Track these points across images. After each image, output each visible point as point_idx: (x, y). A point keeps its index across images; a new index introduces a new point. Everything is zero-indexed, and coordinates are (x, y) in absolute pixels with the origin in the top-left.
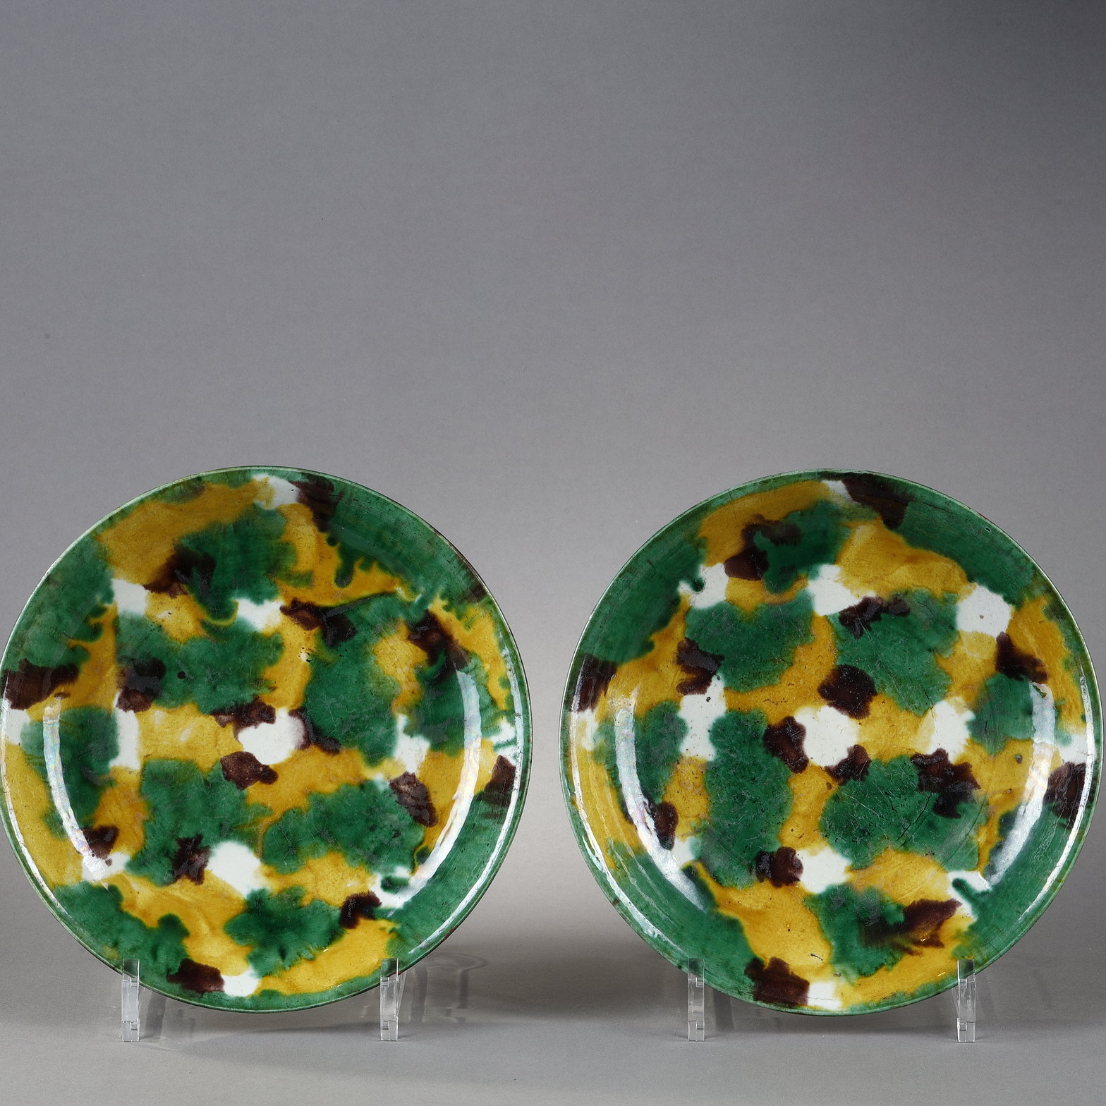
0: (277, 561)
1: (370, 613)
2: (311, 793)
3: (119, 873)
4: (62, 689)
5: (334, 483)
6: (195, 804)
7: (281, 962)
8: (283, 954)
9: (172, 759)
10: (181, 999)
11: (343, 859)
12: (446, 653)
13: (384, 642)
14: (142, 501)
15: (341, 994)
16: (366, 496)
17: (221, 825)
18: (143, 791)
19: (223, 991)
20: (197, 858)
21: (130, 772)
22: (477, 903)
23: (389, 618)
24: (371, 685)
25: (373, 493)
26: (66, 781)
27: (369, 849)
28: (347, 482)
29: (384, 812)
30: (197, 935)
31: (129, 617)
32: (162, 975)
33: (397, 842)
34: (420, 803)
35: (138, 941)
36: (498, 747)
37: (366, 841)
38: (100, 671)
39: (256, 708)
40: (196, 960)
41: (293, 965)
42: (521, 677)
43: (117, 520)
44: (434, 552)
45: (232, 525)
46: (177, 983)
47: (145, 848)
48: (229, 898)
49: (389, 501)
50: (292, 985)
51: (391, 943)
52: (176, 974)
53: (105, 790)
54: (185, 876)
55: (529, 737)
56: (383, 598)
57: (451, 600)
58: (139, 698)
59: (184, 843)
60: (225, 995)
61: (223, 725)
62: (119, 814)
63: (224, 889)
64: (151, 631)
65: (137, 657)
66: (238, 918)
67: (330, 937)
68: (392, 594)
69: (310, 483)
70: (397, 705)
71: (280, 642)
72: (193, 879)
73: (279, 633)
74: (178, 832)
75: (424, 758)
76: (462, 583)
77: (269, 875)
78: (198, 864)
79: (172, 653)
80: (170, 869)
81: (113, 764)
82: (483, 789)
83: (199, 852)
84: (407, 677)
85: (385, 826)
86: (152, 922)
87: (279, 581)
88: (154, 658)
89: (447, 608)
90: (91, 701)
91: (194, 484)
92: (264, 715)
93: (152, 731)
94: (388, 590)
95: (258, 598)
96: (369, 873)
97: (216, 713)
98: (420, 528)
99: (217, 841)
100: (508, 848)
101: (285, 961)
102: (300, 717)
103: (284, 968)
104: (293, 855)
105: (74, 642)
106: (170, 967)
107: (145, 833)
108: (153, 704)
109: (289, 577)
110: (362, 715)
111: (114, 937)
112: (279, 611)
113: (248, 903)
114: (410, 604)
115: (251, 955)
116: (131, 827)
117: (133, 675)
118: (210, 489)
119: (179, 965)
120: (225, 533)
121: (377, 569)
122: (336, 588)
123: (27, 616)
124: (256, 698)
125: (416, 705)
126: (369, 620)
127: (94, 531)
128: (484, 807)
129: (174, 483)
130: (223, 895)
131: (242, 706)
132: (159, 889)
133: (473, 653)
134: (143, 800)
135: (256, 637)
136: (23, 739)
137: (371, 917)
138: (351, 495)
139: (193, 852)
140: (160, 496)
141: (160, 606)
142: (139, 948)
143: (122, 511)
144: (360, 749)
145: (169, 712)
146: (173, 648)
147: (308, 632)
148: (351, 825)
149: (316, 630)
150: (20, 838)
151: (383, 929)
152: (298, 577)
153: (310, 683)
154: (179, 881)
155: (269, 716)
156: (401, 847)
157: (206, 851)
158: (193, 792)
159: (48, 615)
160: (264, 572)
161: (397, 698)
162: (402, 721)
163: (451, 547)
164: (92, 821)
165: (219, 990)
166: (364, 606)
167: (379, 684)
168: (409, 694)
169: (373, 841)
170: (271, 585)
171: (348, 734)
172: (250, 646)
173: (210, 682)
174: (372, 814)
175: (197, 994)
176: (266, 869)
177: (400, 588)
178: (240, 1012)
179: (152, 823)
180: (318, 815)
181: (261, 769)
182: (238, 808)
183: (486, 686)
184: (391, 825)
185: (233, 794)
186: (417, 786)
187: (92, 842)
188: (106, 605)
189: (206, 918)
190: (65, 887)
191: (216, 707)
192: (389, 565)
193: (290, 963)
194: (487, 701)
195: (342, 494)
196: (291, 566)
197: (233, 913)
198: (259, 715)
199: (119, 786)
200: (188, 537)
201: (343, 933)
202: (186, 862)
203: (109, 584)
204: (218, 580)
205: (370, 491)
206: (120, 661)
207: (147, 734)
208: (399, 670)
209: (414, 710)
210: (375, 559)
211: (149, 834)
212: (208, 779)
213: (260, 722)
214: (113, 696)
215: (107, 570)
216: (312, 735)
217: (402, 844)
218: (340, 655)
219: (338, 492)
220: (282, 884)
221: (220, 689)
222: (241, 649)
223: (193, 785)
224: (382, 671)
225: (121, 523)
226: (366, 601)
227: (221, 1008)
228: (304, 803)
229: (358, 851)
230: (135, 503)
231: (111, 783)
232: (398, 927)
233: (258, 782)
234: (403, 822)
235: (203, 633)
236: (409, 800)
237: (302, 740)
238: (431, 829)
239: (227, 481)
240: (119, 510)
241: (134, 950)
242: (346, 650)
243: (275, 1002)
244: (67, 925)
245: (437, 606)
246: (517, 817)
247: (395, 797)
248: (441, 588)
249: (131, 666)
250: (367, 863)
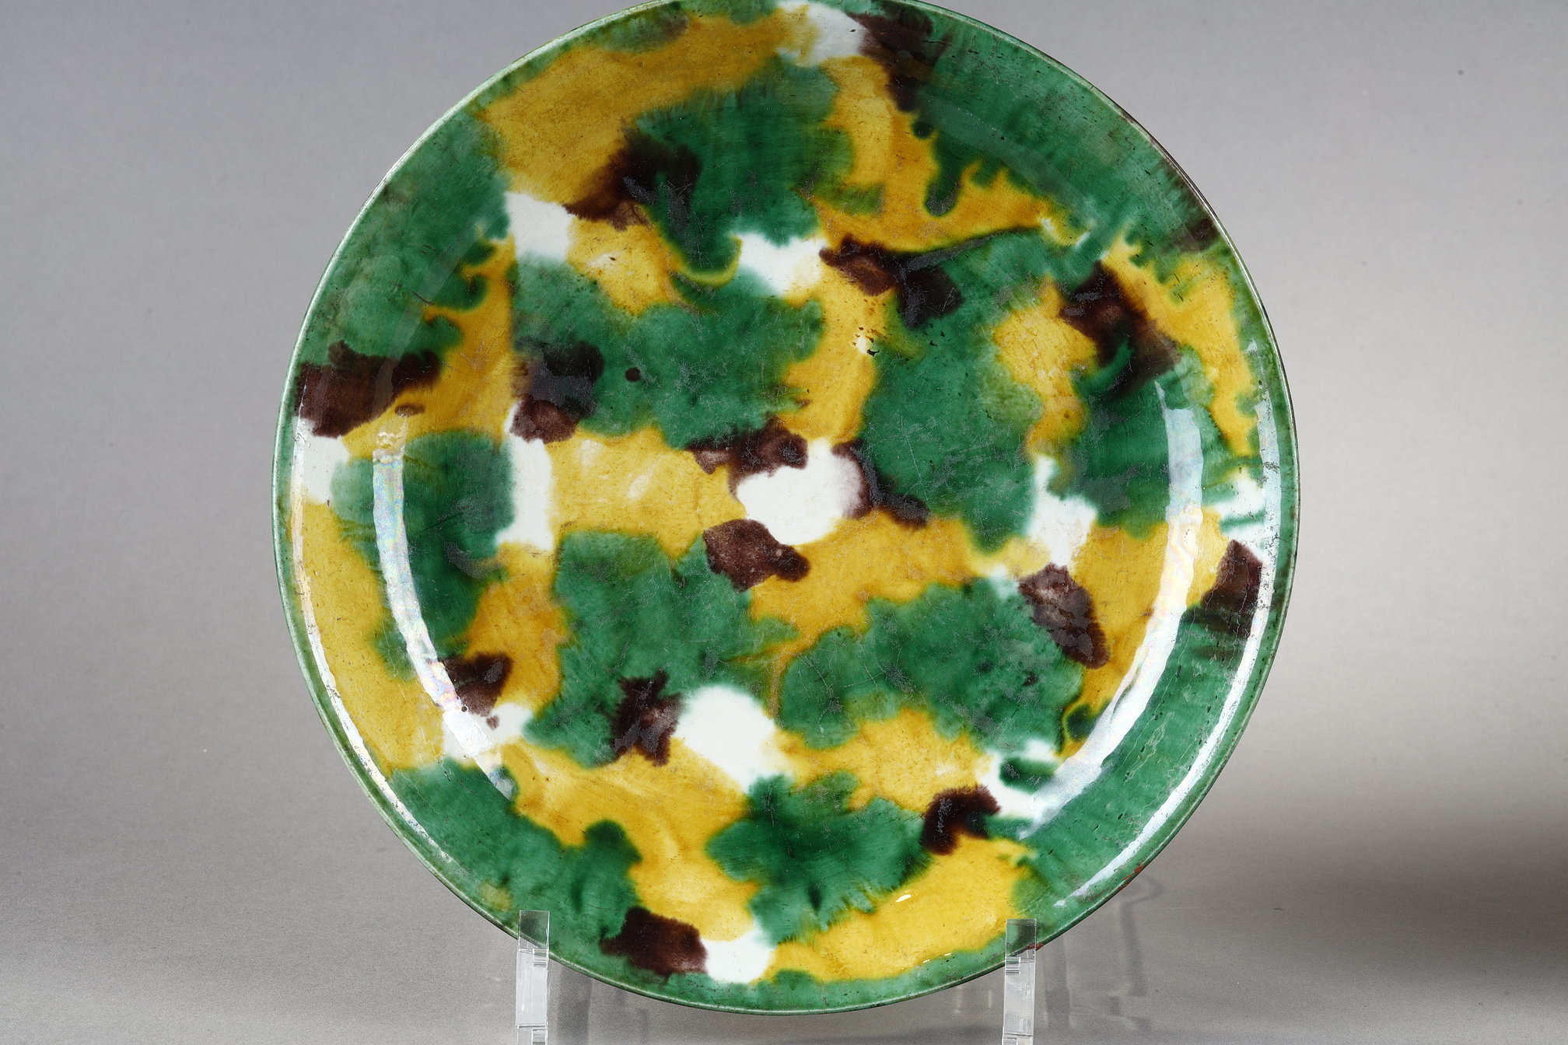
0: (816, 165)
1: (990, 265)
2: (871, 600)
3: (512, 742)
4: (407, 397)
5: (933, 19)
6: (656, 619)
7: (812, 915)
8: (815, 899)
9: (612, 531)
10: (627, 986)
11: (930, 724)
12: (1132, 344)
13: (1014, 319)
14: (566, 47)
15: (926, 983)
16: (995, 44)
17: (703, 656)
18: (558, 590)
19: (704, 972)
20: (657, 715)
21: (535, 555)
22: (1187, 819)
23: (1025, 275)
24: (987, 400)
25: (1007, 39)
26: (416, 569)
27: (978, 705)
28: (957, 17)
29: (1008, 638)
30: (655, 860)
31: (536, 265)
32: (591, 940)
33: (1031, 694)
34: (1076, 623)
35: (546, 872)
36: (1229, 524)
37: (973, 690)
38: (481, 366)
39: (770, 439)
40: (654, 910)
41: (835, 921)
42: (1281, 396)
43: (518, 81)
44: (1120, 155)
45: (733, 96)
46: (619, 955)
47: (560, 696)
48: (715, 791)
49: (1038, 55)
50: (835, 963)
51: (1021, 888)
52: (618, 937)
53: (487, 587)
54: (634, 750)
55: (1292, 508)
56: (1015, 238)
57: (1147, 244)
58: (554, 415)
59: (633, 687)
60: (709, 979)
61: (710, 469)
62: (512, 633)
63: (705, 775)
64: (578, 290)
65: (550, 339)
66: (732, 829)
67: (903, 869)
68: (1033, 231)
69: (888, 17)
70: (1035, 439)
71: (819, 316)
72: (649, 756)
73: (817, 300)
74: (623, 668)
75: (1084, 540)
76: (1170, 215)
77: (790, 751)
78: (658, 729)
79: (616, 333)
80: (608, 735)
81: (504, 538)
82: (1198, 601)
83: (661, 705)
84: (1056, 386)
85: (1008, 664)
86: (572, 835)
87: (820, 203)
88: (582, 343)
89: (1138, 260)
90: (463, 421)
91: (666, 15)
92: (787, 452)
93: (575, 478)
94: (1026, 222)
95: (778, 233)
96: (978, 751)
97: (696, 447)
98: (1095, 108)
99: (693, 685)
100: (1249, 717)
101: (820, 913)
102: (854, 458)
103: (818, 928)
104: (837, 714)
105: (433, 311)
106: (606, 923)
107: (560, 667)
108: (579, 429)
109: (839, 194)
110: (969, 456)
111: (503, 865)
112: (818, 259)
113: (751, 801)
114: (1065, 250)
115: (757, 899)
116: (535, 657)
117: (543, 373)
118: (697, 26)
119: (622, 919)
120: (720, 109)
121: (1005, 182)
122: (925, 216)
123: (346, 262)
124: (772, 419)
125: (1073, 440)
126: (986, 278)
127: (475, 102)
128: (1202, 636)
129: (628, 13)
130: (705, 786)
131: (744, 434)
132: (586, 773)
133: (1185, 345)
134: (558, 606)
135: (772, 306)
136: (335, 493)
137: (981, 832)
138: (965, 42)
139: (649, 706)
140: (601, 37)
141: (595, 245)
142: (548, 886)
143: (529, 64)
144: (964, 519)
145: (608, 444)
146: (617, 324)
147: (871, 299)
148: (944, 660)
149: (886, 296)
150: (327, 678)
151: (1004, 858)
152: (854, 196)
153: (873, 393)
154: (623, 759)
155: (794, 453)
156: (1039, 704)
157: (673, 703)
158: (651, 591)
159: (385, 262)
160: (792, 184)
161: (1036, 426)
162: (1044, 468)
163: (1155, 146)
164: (463, 644)
165: (698, 970)
166: (979, 252)
167: (1003, 398)
168: (1060, 418)
169: (985, 692)
170: (805, 209)
171: (942, 491)
172: (763, 322)
173: (685, 390)
174: (985, 641)
175: (657, 977)
176: (785, 739)
177: (1048, 220)
178: (738, 1012)
179: (574, 649)
180: (884, 641)
181: (779, 553)
182: (735, 624)
183: (1208, 409)
184: (1020, 663)
185: (726, 597)
186: (1071, 590)
187: (461, 683)
188: (495, 241)
189: (673, 828)
190: (412, 772)
191: (697, 436)
192: (1030, 176)
193: (828, 917)
194: (1211, 437)
195: (946, 40)
196: (842, 173)
197: (724, 819)
198: (776, 453)
199: (513, 579)
200: (651, 116)
201: (927, 862)
202: (637, 723)
203: (500, 202)
204: (704, 197)
205: (1001, 36)
206: (519, 346)
207: (567, 483)
208: (1042, 374)
209: (1067, 448)
210: (1003, 164)
211: (568, 670)
212: (680, 569)
213: (779, 466)
214: (505, 411)
215: (497, 176)
216: (875, 492)
217: (1040, 698)
218: (931, 344)
219: (940, 35)
220: (814, 766)
221: (705, 402)
222: (745, 328)
223: (652, 581)
224: (1008, 374)
225: (526, 86)
226: (981, 242)
227: (701, 1004)
228: (858, 618)
229: (957, 709)
230: (553, 50)
231: (499, 573)
232: (1033, 855)
233: (774, 577)
234: (1043, 657)
235: (674, 296)
236: (1055, 616)
237: (857, 501)
238: (1096, 671)
239: (730, 10)
240: (522, 62)
241: (538, 890)
242: (943, 335)
243: (803, 994)
244: (415, 845)
245: (1119, 256)
246: (1265, 660)
247: (1029, 611)
248: (1129, 222)
249: (539, 357)
250: (973, 732)
